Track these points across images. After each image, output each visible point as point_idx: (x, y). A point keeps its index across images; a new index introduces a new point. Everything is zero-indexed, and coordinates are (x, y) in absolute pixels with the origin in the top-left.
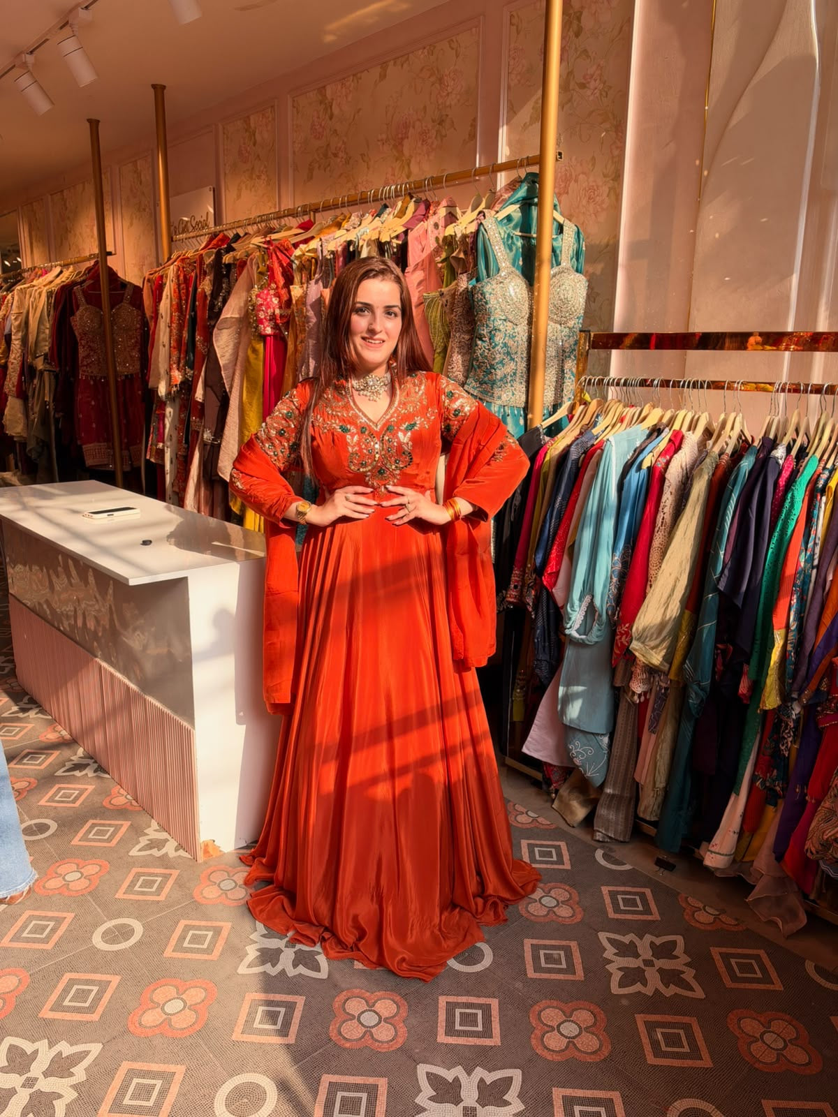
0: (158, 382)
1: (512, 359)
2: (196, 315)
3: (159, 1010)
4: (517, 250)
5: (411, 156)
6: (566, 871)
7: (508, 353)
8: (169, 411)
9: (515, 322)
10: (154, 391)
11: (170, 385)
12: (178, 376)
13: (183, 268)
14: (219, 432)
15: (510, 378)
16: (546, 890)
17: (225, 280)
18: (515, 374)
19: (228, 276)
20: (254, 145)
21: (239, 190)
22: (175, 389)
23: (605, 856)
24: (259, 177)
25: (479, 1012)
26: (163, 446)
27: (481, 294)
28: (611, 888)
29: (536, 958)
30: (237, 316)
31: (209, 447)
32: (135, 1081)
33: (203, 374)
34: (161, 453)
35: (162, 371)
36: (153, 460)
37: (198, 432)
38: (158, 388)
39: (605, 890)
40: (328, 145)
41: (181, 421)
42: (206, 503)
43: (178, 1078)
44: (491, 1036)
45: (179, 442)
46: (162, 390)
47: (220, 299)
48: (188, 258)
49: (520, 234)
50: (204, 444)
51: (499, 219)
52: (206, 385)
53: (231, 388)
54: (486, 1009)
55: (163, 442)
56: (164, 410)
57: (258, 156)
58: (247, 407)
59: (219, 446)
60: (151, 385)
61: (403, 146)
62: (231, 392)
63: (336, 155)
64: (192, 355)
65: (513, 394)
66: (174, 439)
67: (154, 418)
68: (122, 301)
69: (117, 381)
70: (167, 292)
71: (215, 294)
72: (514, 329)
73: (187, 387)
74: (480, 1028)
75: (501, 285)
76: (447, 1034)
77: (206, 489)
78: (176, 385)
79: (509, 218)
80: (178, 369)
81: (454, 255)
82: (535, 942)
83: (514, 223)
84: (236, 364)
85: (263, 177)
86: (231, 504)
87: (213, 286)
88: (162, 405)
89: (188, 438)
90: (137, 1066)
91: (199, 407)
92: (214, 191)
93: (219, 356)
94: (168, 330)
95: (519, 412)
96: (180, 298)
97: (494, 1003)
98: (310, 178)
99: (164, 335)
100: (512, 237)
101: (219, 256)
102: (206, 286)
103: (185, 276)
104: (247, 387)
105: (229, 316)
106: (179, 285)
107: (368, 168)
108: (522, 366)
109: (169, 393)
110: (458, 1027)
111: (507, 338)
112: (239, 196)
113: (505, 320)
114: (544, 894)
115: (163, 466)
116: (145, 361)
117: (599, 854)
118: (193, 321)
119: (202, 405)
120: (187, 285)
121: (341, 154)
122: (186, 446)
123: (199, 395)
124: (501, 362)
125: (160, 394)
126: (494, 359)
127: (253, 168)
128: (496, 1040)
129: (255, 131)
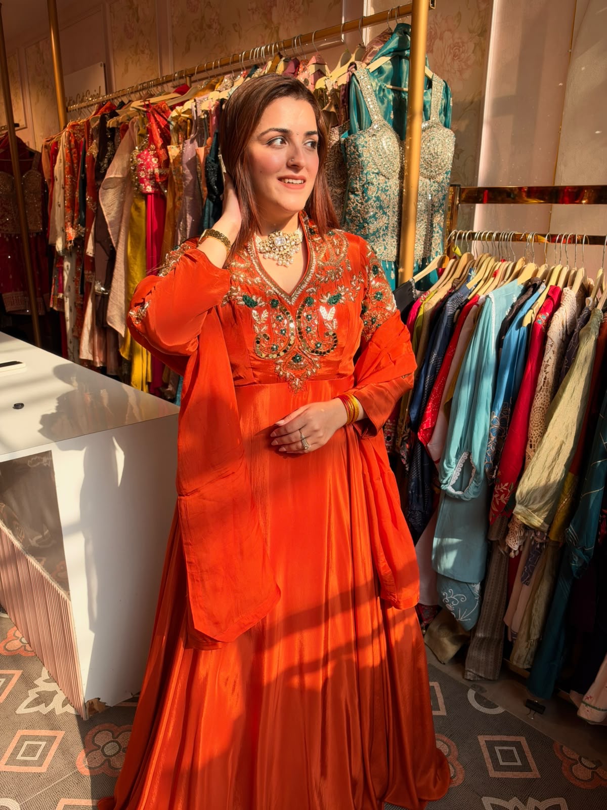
0: (56, 239)
1: (385, 213)
2: (85, 176)
4: (389, 102)
5: (279, 24)
6: (442, 717)
7: (381, 207)
8: (67, 264)
9: (387, 175)
10: (53, 247)
11: (65, 242)
12: (71, 233)
13: (74, 134)
14: (108, 284)
15: (382, 233)
17: (110, 144)
18: (387, 228)
19: (112, 139)
20: (138, 21)
21: (127, 65)
22: (69, 245)
23: (478, 698)
24: (143, 52)
26: (63, 296)
28: (489, 738)
30: (120, 176)
31: (99, 298)
33: (92, 230)
34: (61, 302)
35: (59, 229)
36: (55, 308)
37: (91, 284)
38: (55, 244)
39: (482, 740)
40: (203, 17)
41: (77, 273)
42: (100, 348)
45: (76, 292)
46: (59, 246)
47: (106, 161)
48: (78, 125)
49: (391, 87)
50: (96, 295)
51: (371, 71)
52: (96, 241)
53: (117, 243)
55: (63, 292)
56: (62, 263)
57: (141, 32)
58: (132, 261)
59: (108, 296)
60: (50, 241)
61: (271, 14)
62: (117, 246)
63: (210, 27)
64: (83, 214)
65: (385, 248)
66: (72, 289)
67: (54, 271)
68: (30, 168)
69: (29, 238)
70: (60, 156)
71: (101, 156)
72: (386, 183)
73: (80, 242)
75: (374, 138)
77: (99, 335)
78: (71, 242)
79: (380, 70)
80: (72, 227)
81: (325, 109)
83: (385, 75)
84: (121, 222)
85: (146, 51)
86: (121, 350)
87: (99, 149)
88: (61, 260)
89: (83, 290)
91: (91, 261)
92: (104, 66)
93: (105, 213)
94: (62, 191)
95: (390, 265)
96: (72, 162)
98: (188, 49)
99: (59, 196)
100: (384, 90)
101: (103, 120)
102: (93, 150)
103: (76, 142)
104: (131, 242)
105: (112, 176)
106: (70, 150)
107: (240, 38)
108: (394, 220)
109: (65, 249)
111: (380, 192)
112: (126, 71)
113: (377, 174)
115: (63, 314)
116: (46, 219)
117: (471, 694)
118: (84, 182)
119: (93, 258)
120: (77, 149)
121: (215, 26)
122: (82, 296)
123: (90, 250)
124: (374, 216)
125: (57, 250)
126: (367, 213)
127: (137, 44)
129: (137, 8)
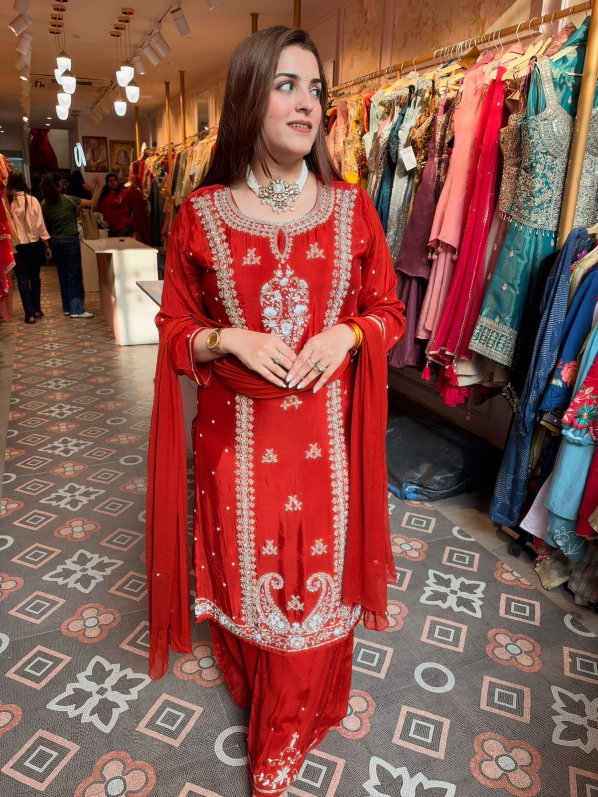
1: (549, 188)
3: (196, 662)
4: (568, 88)
5: (486, 18)
6: (535, 626)
7: (547, 183)
9: (555, 155)
15: (546, 206)
16: (514, 639)
18: (550, 201)
20: (366, 22)
21: (352, 60)
23: (573, 621)
24: (367, 49)
25: (432, 727)
27: (526, 131)
28: (572, 650)
29: (491, 694)
32: (168, 709)
39: (566, 650)
40: (420, 16)
43: (196, 716)
44: (437, 750)
49: (574, 74)
51: (554, 61)
54: (439, 726)
57: (368, 31)
61: (480, 10)
63: (425, 24)
65: (547, 219)
72: (553, 162)
74: (429, 740)
75: (546, 122)
76: (401, 738)
79: (564, 59)
81: (509, 98)
82: (493, 680)
83: (567, 64)
85: (370, 49)
90: (172, 699)
92: (334, 63)
95: (551, 234)
97: (447, 723)
98: (404, 45)
100: (564, 77)
107: (450, 32)
108: (557, 195)
110: (411, 734)
111: (546, 170)
112: (351, 66)
113: (546, 153)
114: (510, 642)
117: (568, 619)
121: (430, 23)
124: (540, 191)
126: (534, 188)
127: (363, 42)
128: (440, 754)
129: (367, 11)
